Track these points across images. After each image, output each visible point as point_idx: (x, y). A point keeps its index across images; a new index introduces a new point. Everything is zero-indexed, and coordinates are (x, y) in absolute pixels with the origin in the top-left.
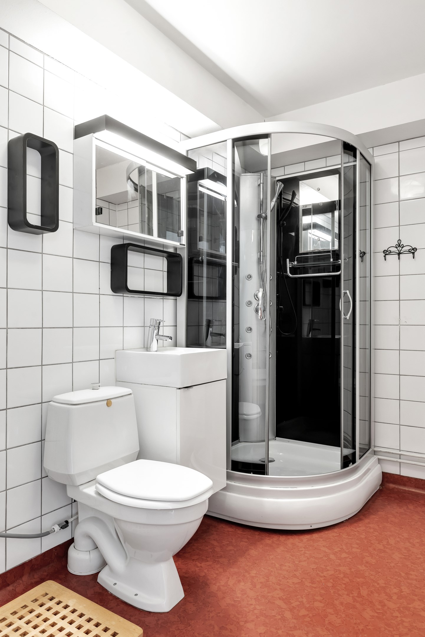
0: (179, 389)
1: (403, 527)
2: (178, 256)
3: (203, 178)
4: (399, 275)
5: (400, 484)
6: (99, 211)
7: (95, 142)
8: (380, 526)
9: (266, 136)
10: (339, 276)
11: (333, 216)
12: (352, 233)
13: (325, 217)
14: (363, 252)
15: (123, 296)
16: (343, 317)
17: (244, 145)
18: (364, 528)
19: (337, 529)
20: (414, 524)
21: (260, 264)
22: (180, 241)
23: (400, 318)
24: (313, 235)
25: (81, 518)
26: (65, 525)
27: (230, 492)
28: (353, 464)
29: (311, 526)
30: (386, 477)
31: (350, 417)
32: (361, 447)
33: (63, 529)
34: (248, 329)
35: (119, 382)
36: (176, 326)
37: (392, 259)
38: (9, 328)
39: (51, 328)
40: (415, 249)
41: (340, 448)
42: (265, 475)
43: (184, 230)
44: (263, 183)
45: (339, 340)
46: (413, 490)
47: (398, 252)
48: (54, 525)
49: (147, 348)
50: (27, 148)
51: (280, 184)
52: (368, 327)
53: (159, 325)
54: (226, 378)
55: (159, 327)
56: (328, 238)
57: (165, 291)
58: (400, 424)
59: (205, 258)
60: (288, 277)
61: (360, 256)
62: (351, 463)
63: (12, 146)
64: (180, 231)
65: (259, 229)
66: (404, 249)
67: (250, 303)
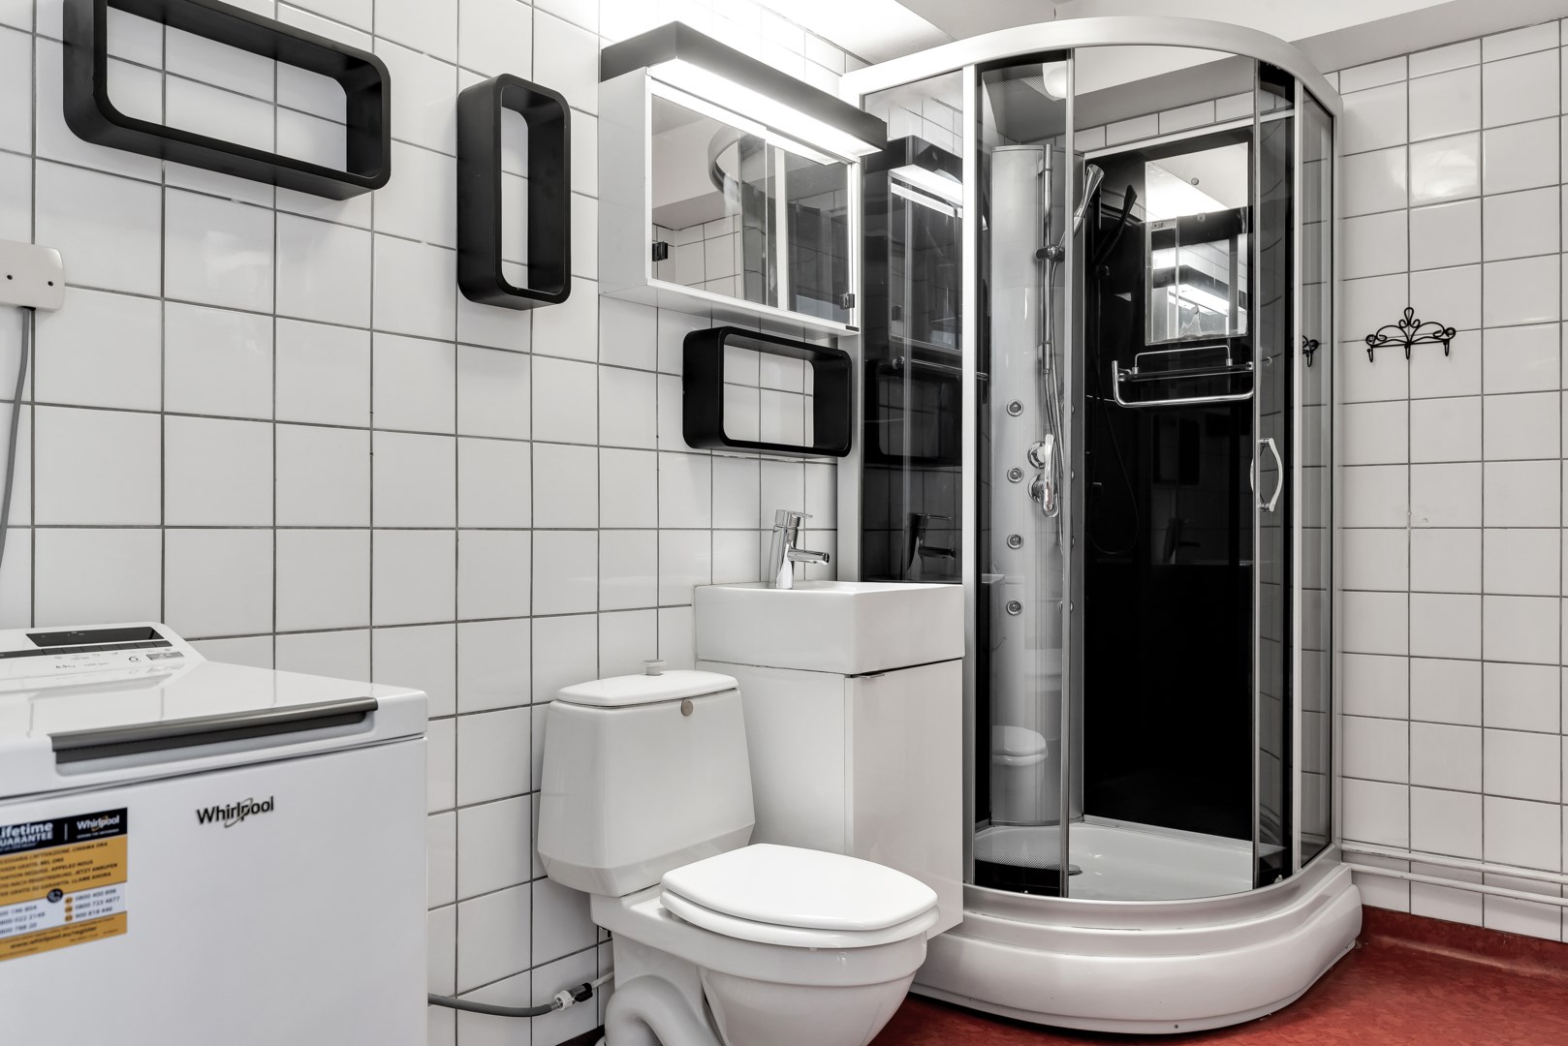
0: (852, 676)
1: (1414, 1036)
2: (842, 358)
3: (902, 163)
4: (1409, 399)
5: (1410, 937)
6: (660, 252)
7: (652, 88)
8: (1356, 1033)
9: (1062, 54)
10: (1250, 402)
11: (1234, 248)
12: (1281, 291)
13: (1213, 250)
14: (1312, 341)
15: (711, 455)
16: (1258, 505)
17: (1005, 78)
18: (1313, 1036)
19: (1244, 1035)
20: (1444, 1032)
21: (1044, 374)
22: (845, 319)
23: (1409, 511)
24: (1180, 298)
25: (620, 979)
26: (583, 994)
27: (972, 937)
28: (1284, 878)
29: (1177, 1027)
30: (1373, 919)
31: (1277, 765)
32: (1306, 840)
33: (580, 1001)
34: (1012, 538)
35: (702, 661)
36: (836, 530)
37: (1391, 357)
38: (461, 529)
39: (550, 529)
40: (1451, 332)
41: (1251, 843)
42: (1058, 896)
43: (855, 293)
44: (1051, 170)
45: (1249, 571)
46: (1446, 953)
47: (1405, 339)
48: (559, 991)
49: (768, 581)
50: (504, 110)
51: (1093, 169)
52: (1324, 533)
53: (798, 525)
54: (963, 655)
55: (797, 531)
56: (1220, 305)
57: (810, 444)
58: (1412, 783)
59: (907, 360)
60: (1116, 406)
61: (1305, 352)
62: (1280, 876)
63: (466, 103)
64: (846, 296)
65: (1040, 285)
66: (1420, 331)
67: (1016, 475)
